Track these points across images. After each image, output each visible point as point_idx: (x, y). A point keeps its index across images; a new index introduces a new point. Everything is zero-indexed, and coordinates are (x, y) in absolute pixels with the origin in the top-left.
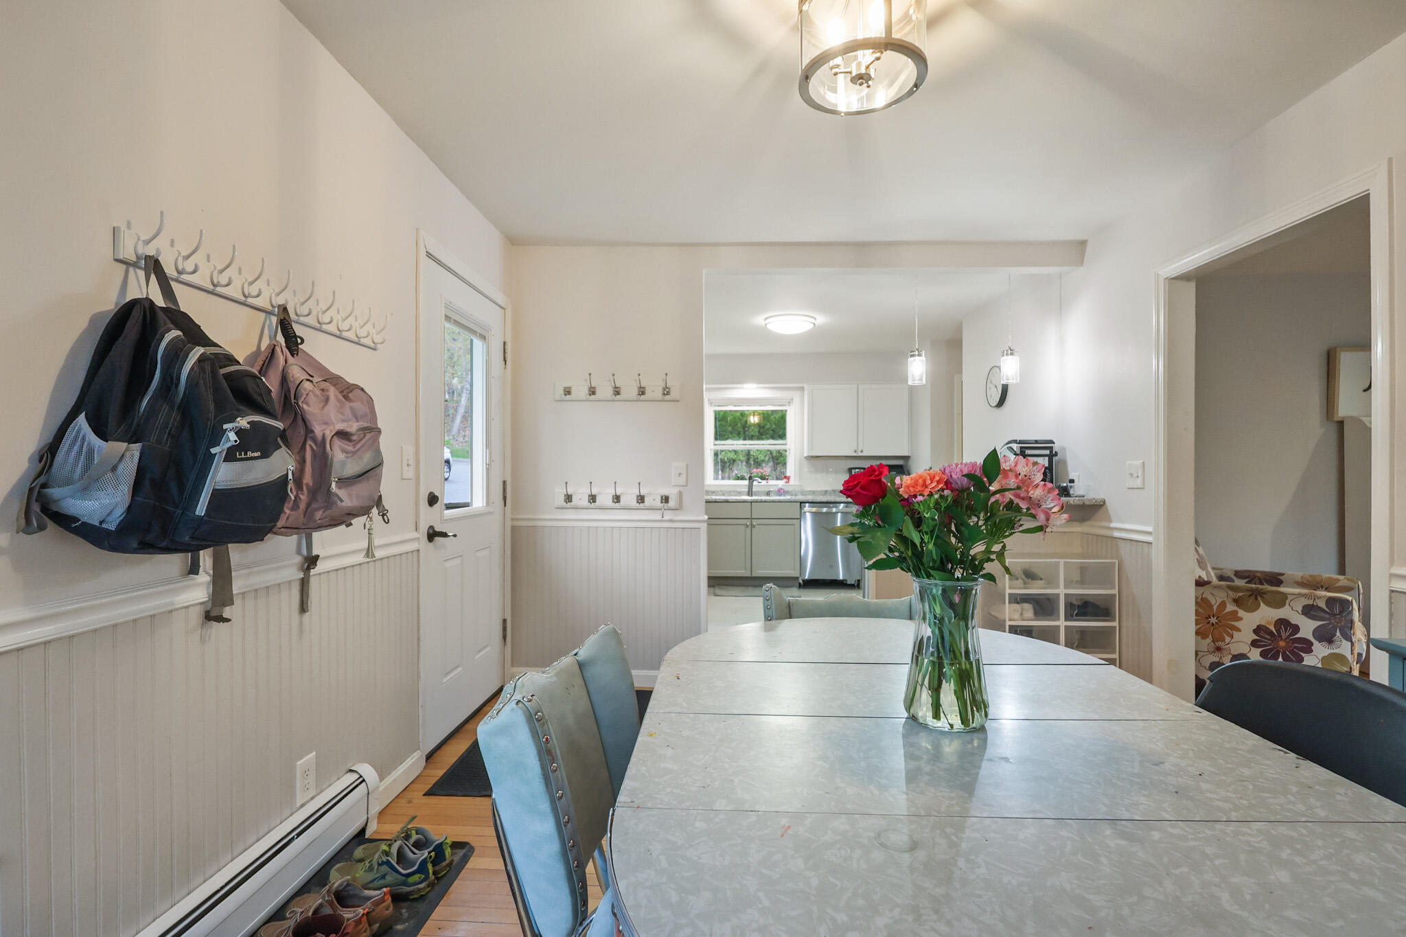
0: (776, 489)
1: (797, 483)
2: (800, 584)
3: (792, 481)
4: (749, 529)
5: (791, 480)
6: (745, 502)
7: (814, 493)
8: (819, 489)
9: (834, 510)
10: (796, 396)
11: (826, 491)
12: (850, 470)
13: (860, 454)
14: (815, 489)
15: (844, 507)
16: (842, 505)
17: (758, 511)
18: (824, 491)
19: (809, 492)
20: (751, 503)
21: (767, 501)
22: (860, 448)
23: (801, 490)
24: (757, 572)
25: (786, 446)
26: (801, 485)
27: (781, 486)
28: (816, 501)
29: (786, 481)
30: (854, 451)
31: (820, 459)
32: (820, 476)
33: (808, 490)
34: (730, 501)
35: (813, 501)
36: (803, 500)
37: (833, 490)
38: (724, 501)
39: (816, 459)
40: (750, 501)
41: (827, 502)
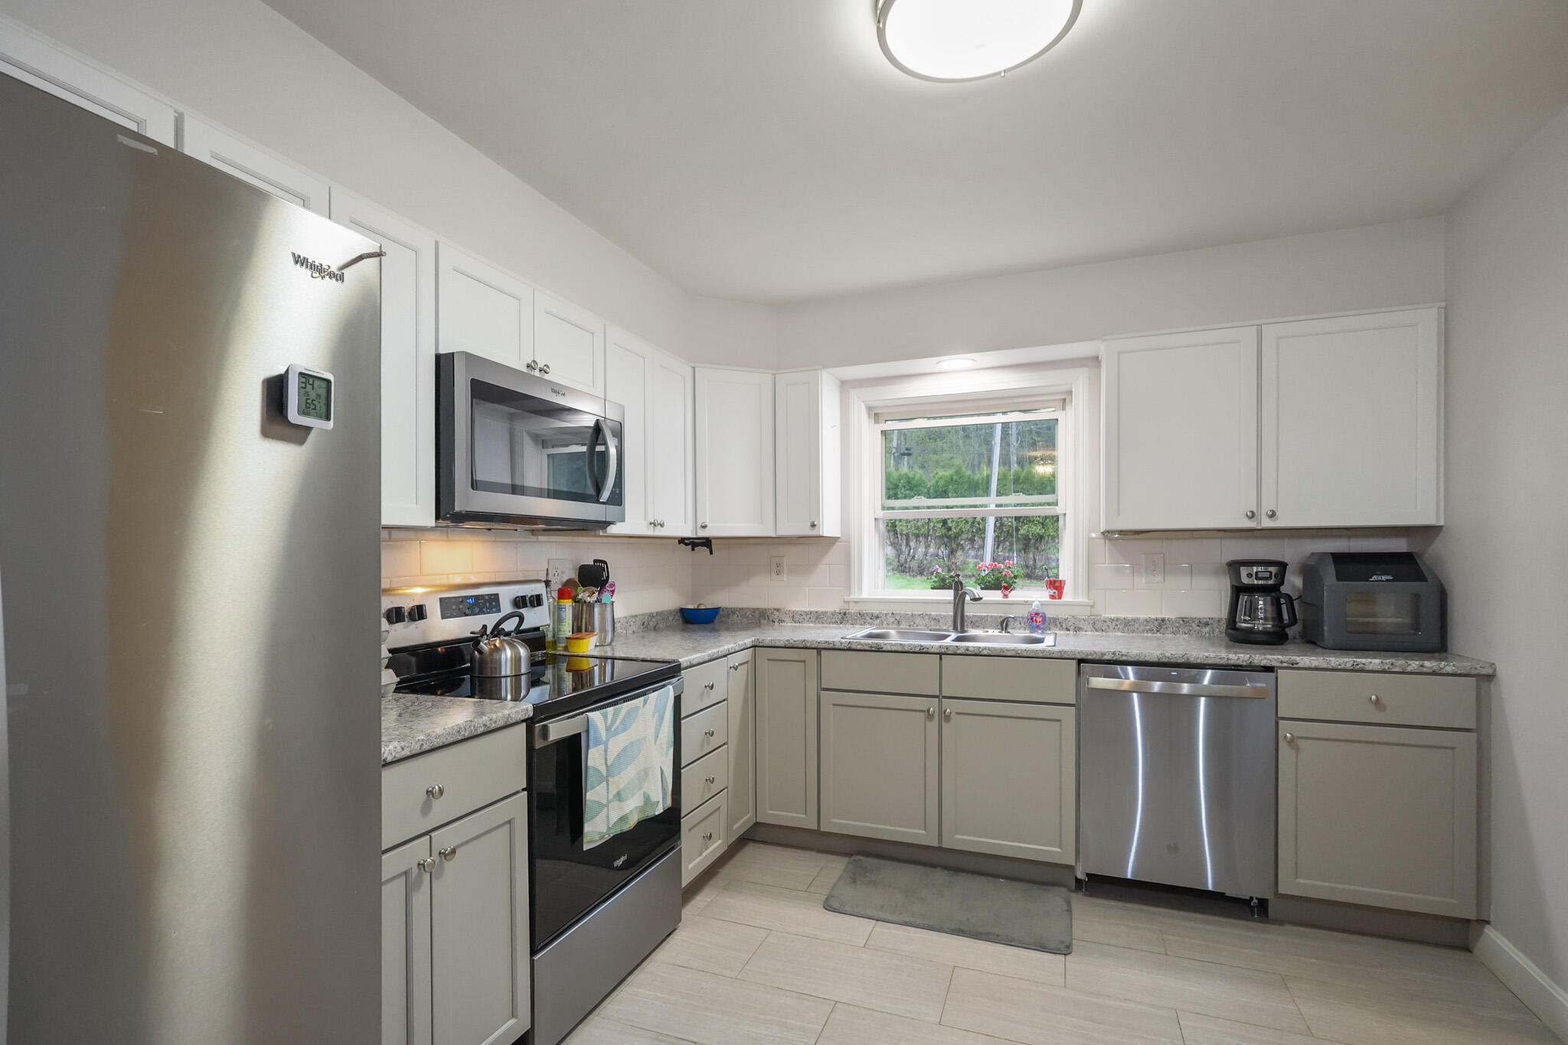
0: (1024, 612)
1: (1082, 599)
2: (1078, 880)
3: (1068, 595)
4: (933, 726)
5: (1065, 590)
6: (923, 652)
7: (1127, 625)
8: (1142, 616)
9: (1185, 688)
10: (1079, 381)
11: (1163, 620)
12: (1235, 566)
13: (1267, 523)
14: (1130, 616)
15: (1213, 681)
16: (1209, 673)
17: (959, 677)
18: (1156, 623)
19: (1114, 623)
20: (941, 654)
21: (981, 653)
22: (1266, 507)
23: (1093, 617)
24: (957, 836)
25: (1056, 507)
26: (1092, 604)
27: (1037, 606)
28: (1124, 658)
29: (1054, 593)
30: (1247, 515)
31: (1144, 539)
32: (1146, 583)
33: (1113, 616)
34: (884, 649)
35: (1115, 658)
36: (1088, 655)
37: (1184, 620)
38: (871, 647)
39: (1135, 539)
40: (938, 651)
41: (1161, 661)
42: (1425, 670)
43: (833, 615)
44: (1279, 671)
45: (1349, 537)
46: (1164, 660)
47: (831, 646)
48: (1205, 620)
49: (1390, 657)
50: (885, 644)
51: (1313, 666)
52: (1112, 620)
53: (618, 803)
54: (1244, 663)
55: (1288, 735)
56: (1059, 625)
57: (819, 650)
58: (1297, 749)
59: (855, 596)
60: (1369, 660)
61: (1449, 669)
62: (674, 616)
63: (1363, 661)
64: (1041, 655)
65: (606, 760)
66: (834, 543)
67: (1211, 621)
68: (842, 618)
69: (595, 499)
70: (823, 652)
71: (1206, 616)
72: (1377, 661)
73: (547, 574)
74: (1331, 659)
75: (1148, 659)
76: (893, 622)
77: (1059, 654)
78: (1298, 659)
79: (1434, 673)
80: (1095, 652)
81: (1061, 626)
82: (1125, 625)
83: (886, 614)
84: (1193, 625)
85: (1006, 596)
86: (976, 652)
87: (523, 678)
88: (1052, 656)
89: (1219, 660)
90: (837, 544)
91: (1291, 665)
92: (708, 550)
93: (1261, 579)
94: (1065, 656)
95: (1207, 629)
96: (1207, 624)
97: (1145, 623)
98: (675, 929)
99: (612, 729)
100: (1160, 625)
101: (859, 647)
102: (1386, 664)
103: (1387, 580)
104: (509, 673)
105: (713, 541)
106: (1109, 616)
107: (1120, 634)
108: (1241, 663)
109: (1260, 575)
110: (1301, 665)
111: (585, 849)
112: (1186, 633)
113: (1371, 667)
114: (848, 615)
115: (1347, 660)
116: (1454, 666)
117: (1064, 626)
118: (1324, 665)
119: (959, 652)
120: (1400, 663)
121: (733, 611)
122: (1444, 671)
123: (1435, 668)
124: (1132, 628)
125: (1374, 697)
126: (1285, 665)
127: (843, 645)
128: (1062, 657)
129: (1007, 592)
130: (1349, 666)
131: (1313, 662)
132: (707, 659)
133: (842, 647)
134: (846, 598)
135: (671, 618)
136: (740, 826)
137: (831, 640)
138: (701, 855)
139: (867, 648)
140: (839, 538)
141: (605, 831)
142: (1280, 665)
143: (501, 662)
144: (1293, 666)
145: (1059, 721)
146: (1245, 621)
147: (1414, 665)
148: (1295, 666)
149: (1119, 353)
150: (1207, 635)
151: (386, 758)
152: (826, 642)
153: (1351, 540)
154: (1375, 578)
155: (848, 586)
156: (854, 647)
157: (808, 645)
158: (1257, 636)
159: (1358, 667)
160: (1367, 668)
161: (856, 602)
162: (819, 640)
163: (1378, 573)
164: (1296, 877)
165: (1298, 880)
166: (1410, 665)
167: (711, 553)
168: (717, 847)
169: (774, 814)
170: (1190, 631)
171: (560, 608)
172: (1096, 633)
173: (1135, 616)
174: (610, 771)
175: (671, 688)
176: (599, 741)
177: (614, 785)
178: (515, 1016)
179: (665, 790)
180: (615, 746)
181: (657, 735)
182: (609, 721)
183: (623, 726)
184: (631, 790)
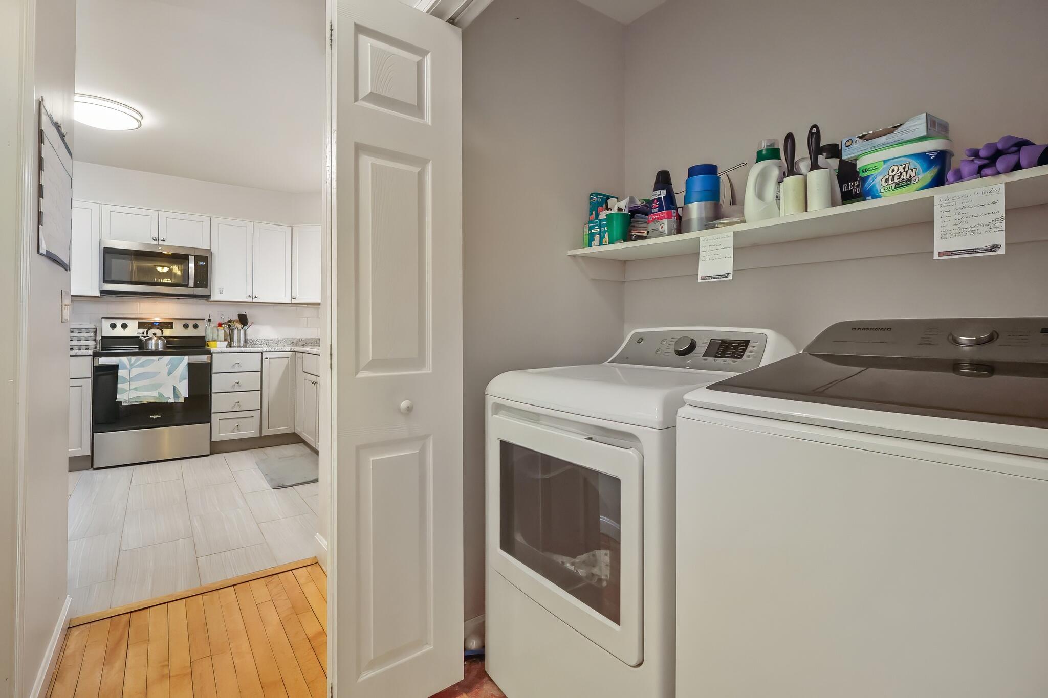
53: (136, 391)
65: (130, 375)
69: (187, 286)
73: (210, 317)
111: (122, 405)
132: (238, 351)
136: (277, 430)
138: (233, 431)
141: (129, 400)
168: (251, 433)
171: (217, 331)
174: (131, 380)
175: (186, 357)
176: (125, 368)
177: (134, 385)
178: (81, 448)
179: (177, 395)
180: (135, 371)
181: (170, 373)
182: (132, 362)
183: (142, 365)
184: (146, 388)
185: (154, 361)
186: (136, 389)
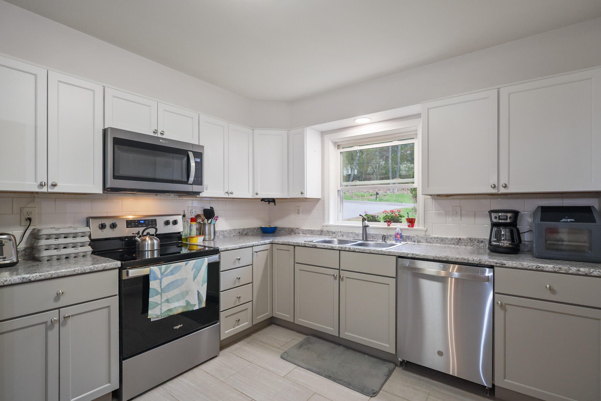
0: (393, 233)
1: (422, 228)
3: (416, 226)
4: (336, 282)
6: (332, 249)
8: (450, 237)
11: (460, 239)
12: (490, 213)
13: (503, 190)
14: (444, 237)
17: (347, 261)
18: (457, 240)
19: (436, 240)
20: (340, 250)
21: (355, 251)
22: (502, 182)
23: (426, 236)
24: (346, 333)
25: (413, 184)
26: (426, 230)
27: (399, 230)
28: (417, 257)
29: (409, 224)
30: (491, 185)
31: (450, 199)
32: (452, 220)
33: (436, 236)
34: (318, 247)
35: (413, 256)
36: (401, 254)
37: (471, 240)
38: (313, 246)
39: (447, 199)
40: (338, 249)
41: (435, 259)
42: (580, 273)
43: (318, 231)
44: (495, 268)
45: (563, 198)
46: (436, 259)
47: (298, 245)
48: (481, 240)
49: (560, 264)
50: (318, 245)
51: (514, 266)
52: (435, 238)
53: (167, 303)
54: (477, 263)
55: (499, 302)
56: (410, 239)
57: (294, 246)
58: (505, 310)
59: (326, 224)
60: (546, 265)
61: (595, 273)
62: (257, 230)
63: (543, 265)
64: (380, 253)
65: (161, 286)
66: (319, 201)
67: (484, 240)
68: (321, 233)
69: (186, 183)
70: (296, 247)
71: (482, 238)
72: (551, 266)
73: (184, 212)
74: (524, 263)
75: (428, 258)
76: (340, 236)
77: (388, 253)
78: (505, 262)
79: (586, 275)
80: (404, 253)
81: (411, 240)
82: (441, 241)
83: (338, 232)
84: (475, 242)
85: (389, 225)
86: (353, 250)
87: (155, 251)
88: (385, 254)
89: (463, 260)
90: (320, 201)
91: (501, 265)
92: (274, 203)
93: (501, 219)
94: (391, 254)
95: (482, 244)
96: (482, 242)
97: (451, 240)
98: (216, 356)
99: (165, 274)
100: (458, 241)
101: (308, 246)
102: (556, 268)
103: (571, 222)
104: (149, 249)
105: (276, 200)
106: (434, 236)
107: (438, 245)
108: (475, 263)
109: (501, 217)
110: (507, 265)
111: (152, 321)
112: (471, 246)
113: (547, 269)
114: (323, 232)
115: (533, 264)
116: (599, 272)
117: (413, 240)
118: (520, 267)
119: (346, 250)
120: (564, 267)
121: (283, 229)
122: (592, 274)
123: (586, 272)
124: (444, 242)
125: (548, 286)
126: (498, 265)
127: (302, 244)
128: (389, 255)
129: (389, 223)
130: (534, 268)
131: (513, 264)
132: (238, 247)
133: (302, 245)
134: (323, 224)
135: (255, 231)
136: (261, 317)
137: (298, 242)
138: (234, 327)
139: (311, 246)
140: (320, 199)
141: (159, 314)
142: (495, 265)
143: (146, 245)
144: (502, 266)
145: (389, 284)
146: (495, 241)
147: (574, 269)
148: (504, 266)
149: (428, 109)
150: (483, 247)
151: (31, 279)
152: (296, 243)
153: (564, 199)
154: (564, 220)
155: (324, 219)
156: (306, 245)
157: (290, 244)
158: (501, 249)
159: (540, 269)
160: (545, 269)
161: (327, 226)
162: (294, 242)
163: (567, 217)
164: (505, 378)
165: (506, 380)
166: (571, 269)
167: (275, 205)
168: (245, 325)
169: (280, 314)
170: (474, 245)
171: (191, 226)
172: (428, 244)
173: (446, 237)
174: (163, 291)
175: (206, 258)
176: (156, 278)
177: (165, 296)
178: (109, 382)
179: (200, 300)
180: (166, 281)
181: (195, 278)
182: (163, 271)
183: (172, 273)
184: (177, 298)
185: (181, 266)
186: (167, 301)
